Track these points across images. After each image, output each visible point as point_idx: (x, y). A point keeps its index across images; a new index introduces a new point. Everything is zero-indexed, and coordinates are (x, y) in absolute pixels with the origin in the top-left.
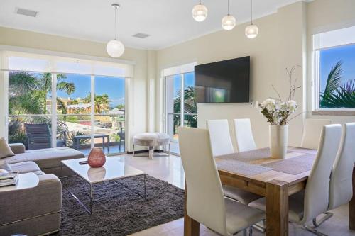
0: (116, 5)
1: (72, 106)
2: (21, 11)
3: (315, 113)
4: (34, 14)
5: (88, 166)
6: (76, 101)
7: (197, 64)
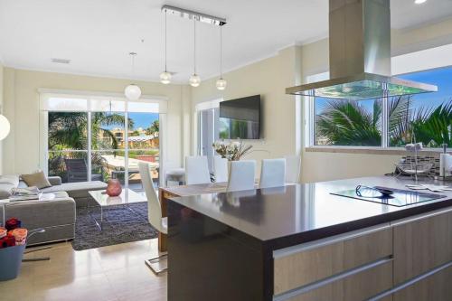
0: (132, 54)
1: (132, 138)
2: (55, 61)
3: (307, 150)
4: (67, 62)
5: (107, 196)
6: (136, 132)
7: (222, 100)
